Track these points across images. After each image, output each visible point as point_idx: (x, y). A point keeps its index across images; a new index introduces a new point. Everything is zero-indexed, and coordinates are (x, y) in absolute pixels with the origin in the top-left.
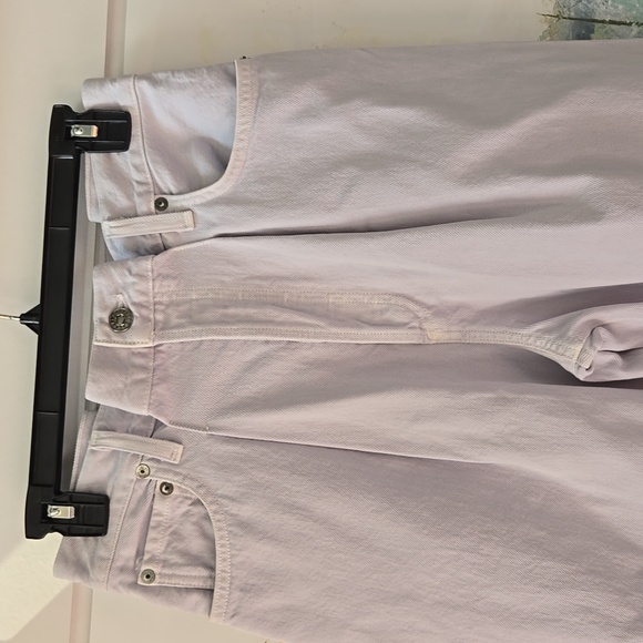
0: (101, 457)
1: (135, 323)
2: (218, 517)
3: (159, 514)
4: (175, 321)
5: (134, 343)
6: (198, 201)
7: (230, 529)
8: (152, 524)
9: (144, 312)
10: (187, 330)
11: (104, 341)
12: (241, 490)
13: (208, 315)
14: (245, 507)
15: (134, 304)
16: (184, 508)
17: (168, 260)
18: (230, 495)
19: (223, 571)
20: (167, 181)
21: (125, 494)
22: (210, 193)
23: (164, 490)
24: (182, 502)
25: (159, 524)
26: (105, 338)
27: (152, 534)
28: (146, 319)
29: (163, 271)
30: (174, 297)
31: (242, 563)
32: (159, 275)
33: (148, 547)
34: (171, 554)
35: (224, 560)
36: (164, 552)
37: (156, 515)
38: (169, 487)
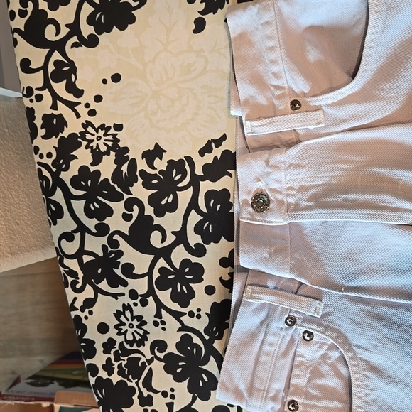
0: (254, 307)
1: (272, 205)
2: (353, 363)
3: (302, 356)
4: (304, 204)
5: (272, 222)
6: (330, 101)
7: (364, 372)
8: (296, 363)
9: (279, 197)
10: (314, 212)
11: (248, 219)
12: (374, 343)
13: (331, 199)
14: (376, 357)
15: (271, 190)
16: (322, 352)
17: (299, 152)
18: (364, 346)
19: (359, 407)
20: (300, 86)
21: (276, 340)
22: (342, 93)
23: (306, 337)
24: (320, 347)
25: (301, 363)
26: (249, 217)
27: (296, 372)
28: (281, 203)
29: (294, 162)
30: (303, 183)
31: (373, 401)
32: (291, 165)
33: (293, 381)
34: (311, 388)
35: (360, 398)
36: (306, 386)
37: (300, 356)
38: (310, 335)
